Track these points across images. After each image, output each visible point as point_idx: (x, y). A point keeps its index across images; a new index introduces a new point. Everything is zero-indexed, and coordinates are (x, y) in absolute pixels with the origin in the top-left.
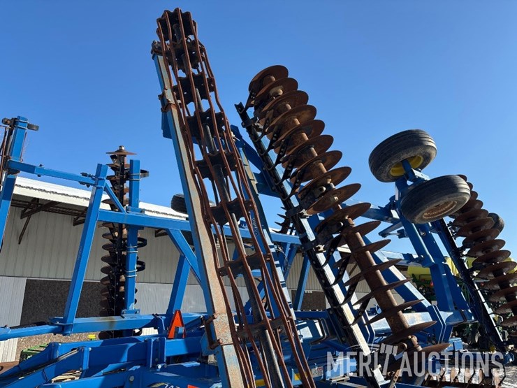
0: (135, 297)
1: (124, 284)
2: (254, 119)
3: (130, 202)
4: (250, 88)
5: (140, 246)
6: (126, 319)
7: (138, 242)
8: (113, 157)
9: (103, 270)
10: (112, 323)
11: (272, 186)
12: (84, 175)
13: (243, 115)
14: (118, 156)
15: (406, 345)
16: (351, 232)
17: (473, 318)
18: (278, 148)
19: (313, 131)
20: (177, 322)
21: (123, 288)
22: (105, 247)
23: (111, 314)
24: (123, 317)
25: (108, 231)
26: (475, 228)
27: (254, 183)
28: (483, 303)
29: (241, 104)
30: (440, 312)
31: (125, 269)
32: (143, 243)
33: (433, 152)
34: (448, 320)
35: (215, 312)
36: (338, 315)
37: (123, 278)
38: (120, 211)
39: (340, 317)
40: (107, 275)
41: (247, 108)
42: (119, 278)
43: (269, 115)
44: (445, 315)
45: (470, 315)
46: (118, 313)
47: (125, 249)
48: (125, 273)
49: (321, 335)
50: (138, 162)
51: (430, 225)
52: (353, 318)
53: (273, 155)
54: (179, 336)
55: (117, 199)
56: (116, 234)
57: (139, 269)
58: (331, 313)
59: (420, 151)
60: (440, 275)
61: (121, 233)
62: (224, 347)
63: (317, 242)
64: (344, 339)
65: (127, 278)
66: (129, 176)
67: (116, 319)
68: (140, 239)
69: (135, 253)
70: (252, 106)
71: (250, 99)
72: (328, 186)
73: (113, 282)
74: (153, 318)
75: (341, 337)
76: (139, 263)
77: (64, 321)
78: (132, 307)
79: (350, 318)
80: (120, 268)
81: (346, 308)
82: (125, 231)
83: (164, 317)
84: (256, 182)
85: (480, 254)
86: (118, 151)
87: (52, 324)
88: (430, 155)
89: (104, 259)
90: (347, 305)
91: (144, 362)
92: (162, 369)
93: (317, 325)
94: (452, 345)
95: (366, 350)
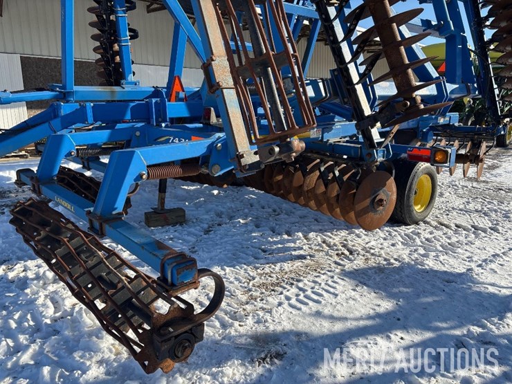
0: (133, 69)
1: (119, 53)
5: (129, 8)
6: (126, 89)
7: (126, 5)
9: (94, 38)
10: (113, 92)
15: (409, 103)
17: (477, 93)
20: (177, 87)
21: (118, 59)
23: (111, 85)
24: (124, 88)
28: (491, 78)
30: (446, 84)
31: (116, 36)
32: (132, 6)
34: (452, 92)
35: (213, 55)
36: (343, 75)
37: (116, 47)
39: (345, 77)
40: (100, 56)
42: (112, 47)
44: (450, 87)
45: (475, 89)
46: (118, 84)
47: (113, 12)
48: (117, 40)
49: (324, 95)
52: (358, 79)
54: (181, 100)
57: (132, 38)
58: (336, 73)
60: (456, 47)
62: (225, 91)
64: (346, 100)
65: (120, 47)
67: (117, 89)
68: (127, 1)
69: (124, 17)
73: (106, 51)
74: (153, 89)
75: (343, 98)
76: (130, 30)
77: (64, 87)
78: (131, 78)
79: (355, 78)
80: (111, 35)
81: (352, 67)
83: (165, 90)
87: (52, 90)
90: (353, 64)
91: (148, 120)
92: (166, 126)
93: (321, 85)
94: (447, 119)
95: (367, 111)
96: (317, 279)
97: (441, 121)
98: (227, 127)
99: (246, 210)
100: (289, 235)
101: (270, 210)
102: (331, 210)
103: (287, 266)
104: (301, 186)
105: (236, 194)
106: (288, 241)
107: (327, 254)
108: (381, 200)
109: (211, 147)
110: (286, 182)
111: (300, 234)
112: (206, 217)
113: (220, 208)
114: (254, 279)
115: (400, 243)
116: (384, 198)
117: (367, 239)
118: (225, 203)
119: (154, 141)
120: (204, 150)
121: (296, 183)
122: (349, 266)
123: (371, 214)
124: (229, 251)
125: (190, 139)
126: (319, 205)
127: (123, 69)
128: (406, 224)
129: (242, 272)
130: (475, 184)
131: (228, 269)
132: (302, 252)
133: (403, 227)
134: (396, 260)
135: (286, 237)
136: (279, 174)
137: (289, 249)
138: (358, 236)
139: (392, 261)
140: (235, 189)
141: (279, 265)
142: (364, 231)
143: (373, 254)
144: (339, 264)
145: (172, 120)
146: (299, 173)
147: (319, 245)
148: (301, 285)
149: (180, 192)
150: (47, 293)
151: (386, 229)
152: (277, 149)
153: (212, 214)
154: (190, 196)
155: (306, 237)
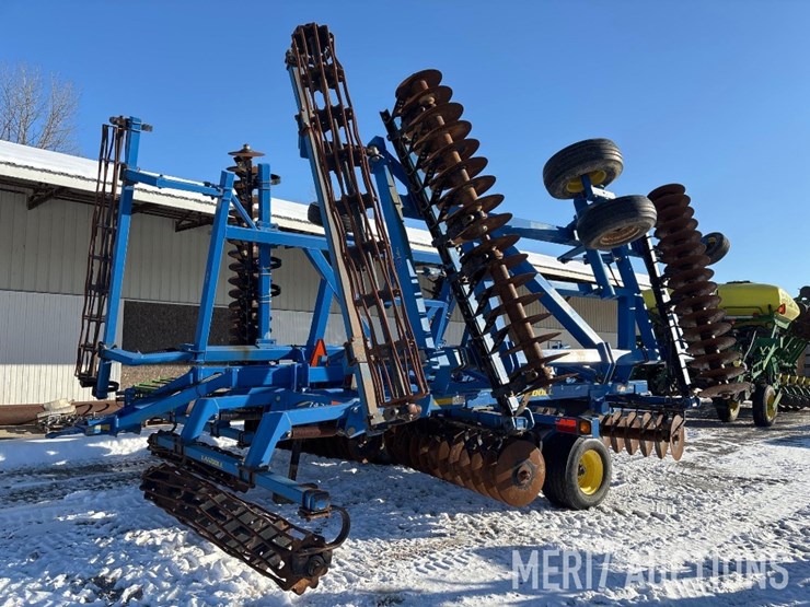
0: (270, 326)
1: (255, 310)
2: (402, 132)
3: (260, 214)
4: (398, 94)
5: (274, 267)
6: (261, 349)
7: (272, 263)
8: (237, 160)
9: (232, 294)
10: (246, 352)
11: (419, 210)
12: (207, 184)
13: (390, 126)
14: (243, 157)
15: (537, 374)
16: (496, 264)
17: (659, 359)
18: (426, 169)
19: (467, 149)
20: (319, 351)
21: (254, 315)
22: (232, 267)
23: (243, 343)
24: (258, 347)
25: (236, 248)
26: (682, 253)
27: (400, 208)
28: (674, 342)
29: (387, 111)
30: (612, 351)
31: (257, 293)
32: (277, 263)
33: (617, 167)
35: (353, 336)
37: (255, 303)
38: (249, 226)
40: (235, 300)
41: (394, 117)
42: (251, 304)
43: (417, 129)
44: (617, 354)
45: (657, 355)
46: (252, 342)
47: (257, 271)
48: (258, 298)
49: (460, 363)
50: (268, 166)
51: (630, 248)
53: (422, 175)
54: (322, 364)
55: (245, 212)
56: (246, 253)
57: (274, 294)
59: (599, 166)
60: (627, 309)
61: (250, 251)
62: (361, 365)
63: (462, 273)
65: (260, 304)
66: (257, 184)
67: (251, 348)
68: (273, 259)
69: (268, 276)
70: (398, 115)
71: (397, 108)
72: (478, 215)
73: (243, 307)
74: (291, 349)
75: (480, 366)
76: (273, 286)
77: (196, 347)
78: (268, 336)
80: (251, 292)
81: (488, 338)
82: (255, 249)
83: (304, 348)
84: (402, 206)
85: (681, 285)
86: (242, 152)
87: (183, 351)
88: (613, 169)
89: (232, 281)
90: (489, 334)
91: (288, 386)
92: (307, 391)
93: (457, 354)
94: (631, 388)
95: (505, 380)
96: (453, 553)
97: (622, 389)
98: (360, 392)
99: (389, 490)
100: (433, 514)
101: (417, 491)
102: (476, 483)
103: (422, 541)
104: (447, 460)
105: (379, 473)
106: (430, 520)
107: (470, 533)
108: (525, 472)
109: (348, 411)
110: (432, 453)
111: (446, 515)
112: (341, 495)
113: (358, 488)
114: (386, 549)
115: (555, 526)
116: (529, 470)
117: (520, 521)
118: (365, 482)
119: (295, 406)
120: (342, 413)
121: (442, 456)
122: (489, 543)
123: (515, 488)
124: (363, 527)
125: (330, 404)
126: (465, 479)
127: (260, 327)
128: (573, 509)
129: (375, 544)
130: (687, 471)
131: (360, 542)
132: (443, 531)
133: (569, 512)
134: (543, 540)
135: (429, 516)
136: (424, 445)
137: (431, 527)
138: (512, 518)
139: (537, 540)
140: (380, 468)
141: (414, 540)
142: (519, 514)
143: (521, 535)
144: (480, 541)
145: (312, 384)
146: (445, 443)
147: (465, 525)
148: (433, 556)
149: (312, 470)
150: (180, 554)
151: (547, 512)
152: (397, 411)
153: (348, 493)
154: (323, 473)
155: (452, 518)
